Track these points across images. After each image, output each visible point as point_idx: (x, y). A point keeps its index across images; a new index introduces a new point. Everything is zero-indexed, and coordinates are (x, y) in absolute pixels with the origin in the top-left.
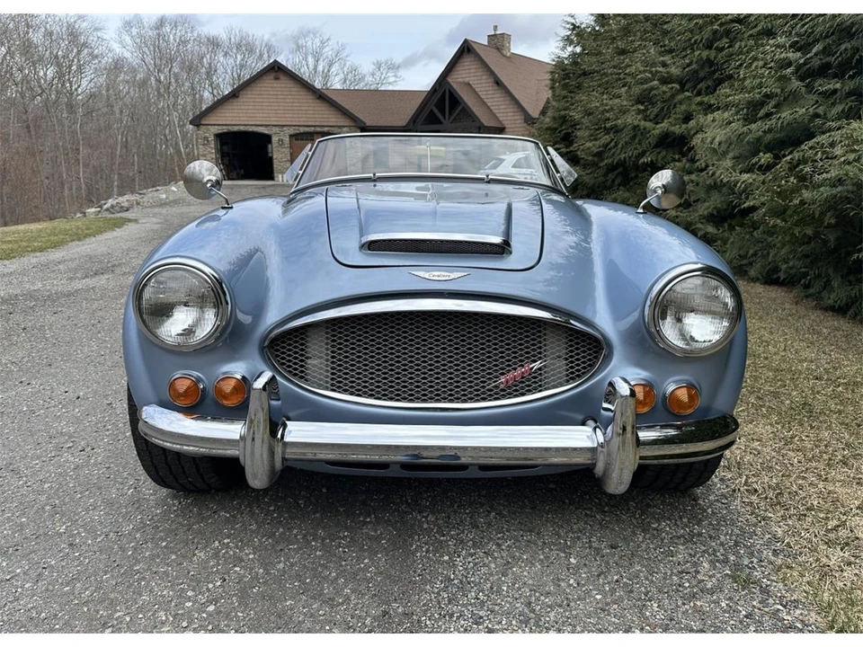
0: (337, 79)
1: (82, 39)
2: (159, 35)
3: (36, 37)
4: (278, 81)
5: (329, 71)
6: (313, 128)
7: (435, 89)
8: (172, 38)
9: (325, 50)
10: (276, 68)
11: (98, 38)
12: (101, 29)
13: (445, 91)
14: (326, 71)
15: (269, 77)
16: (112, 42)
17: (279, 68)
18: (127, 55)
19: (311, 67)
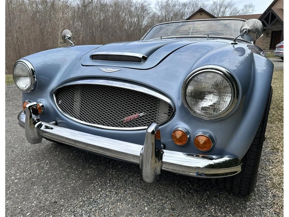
0: (228, 13)
1: (145, 8)
2: (167, 4)
3: (133, 9)
4: (201, 16)
5: (225, 10)
6: (212, 32)
7: (265, 13)
8: (171, 4)
9: (225, 3)
10: (201, 11)
11: (149, 7)
12: (150, 5)
13: (269, 13)
14: (224, 10)
15: (198, 15)
16: (153, 8)
17: (202, 11)
18: (157, 12)
19: (218, 10)
